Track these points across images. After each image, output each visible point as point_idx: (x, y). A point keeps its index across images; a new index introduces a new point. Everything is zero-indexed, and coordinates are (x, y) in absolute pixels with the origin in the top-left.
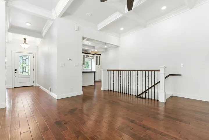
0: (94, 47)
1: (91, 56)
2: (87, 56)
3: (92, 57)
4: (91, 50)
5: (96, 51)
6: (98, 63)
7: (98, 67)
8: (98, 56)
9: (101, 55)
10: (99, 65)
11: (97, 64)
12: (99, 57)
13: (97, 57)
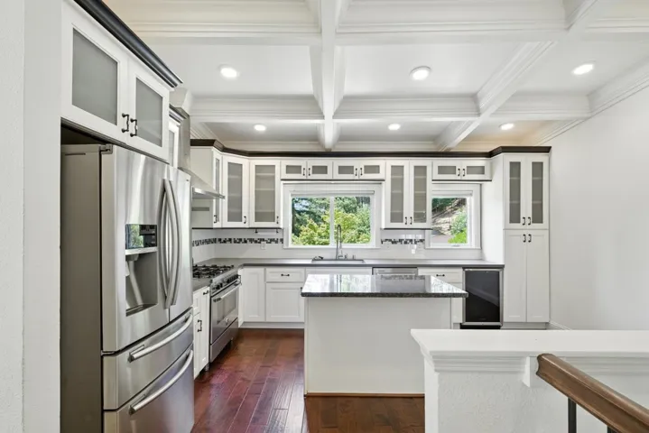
0: (474, 98)
1: (470, 169)
2: (442, 170)
3: (482, 170)
4: (462, 128)
5: (507, 129)
6: (526, 210)
7: (527, 239)
8: (527, 160)
9: (547, 150)
10: (537, 217)
11: (515, 216)
12: (537, 168)
13: (515, 167)
